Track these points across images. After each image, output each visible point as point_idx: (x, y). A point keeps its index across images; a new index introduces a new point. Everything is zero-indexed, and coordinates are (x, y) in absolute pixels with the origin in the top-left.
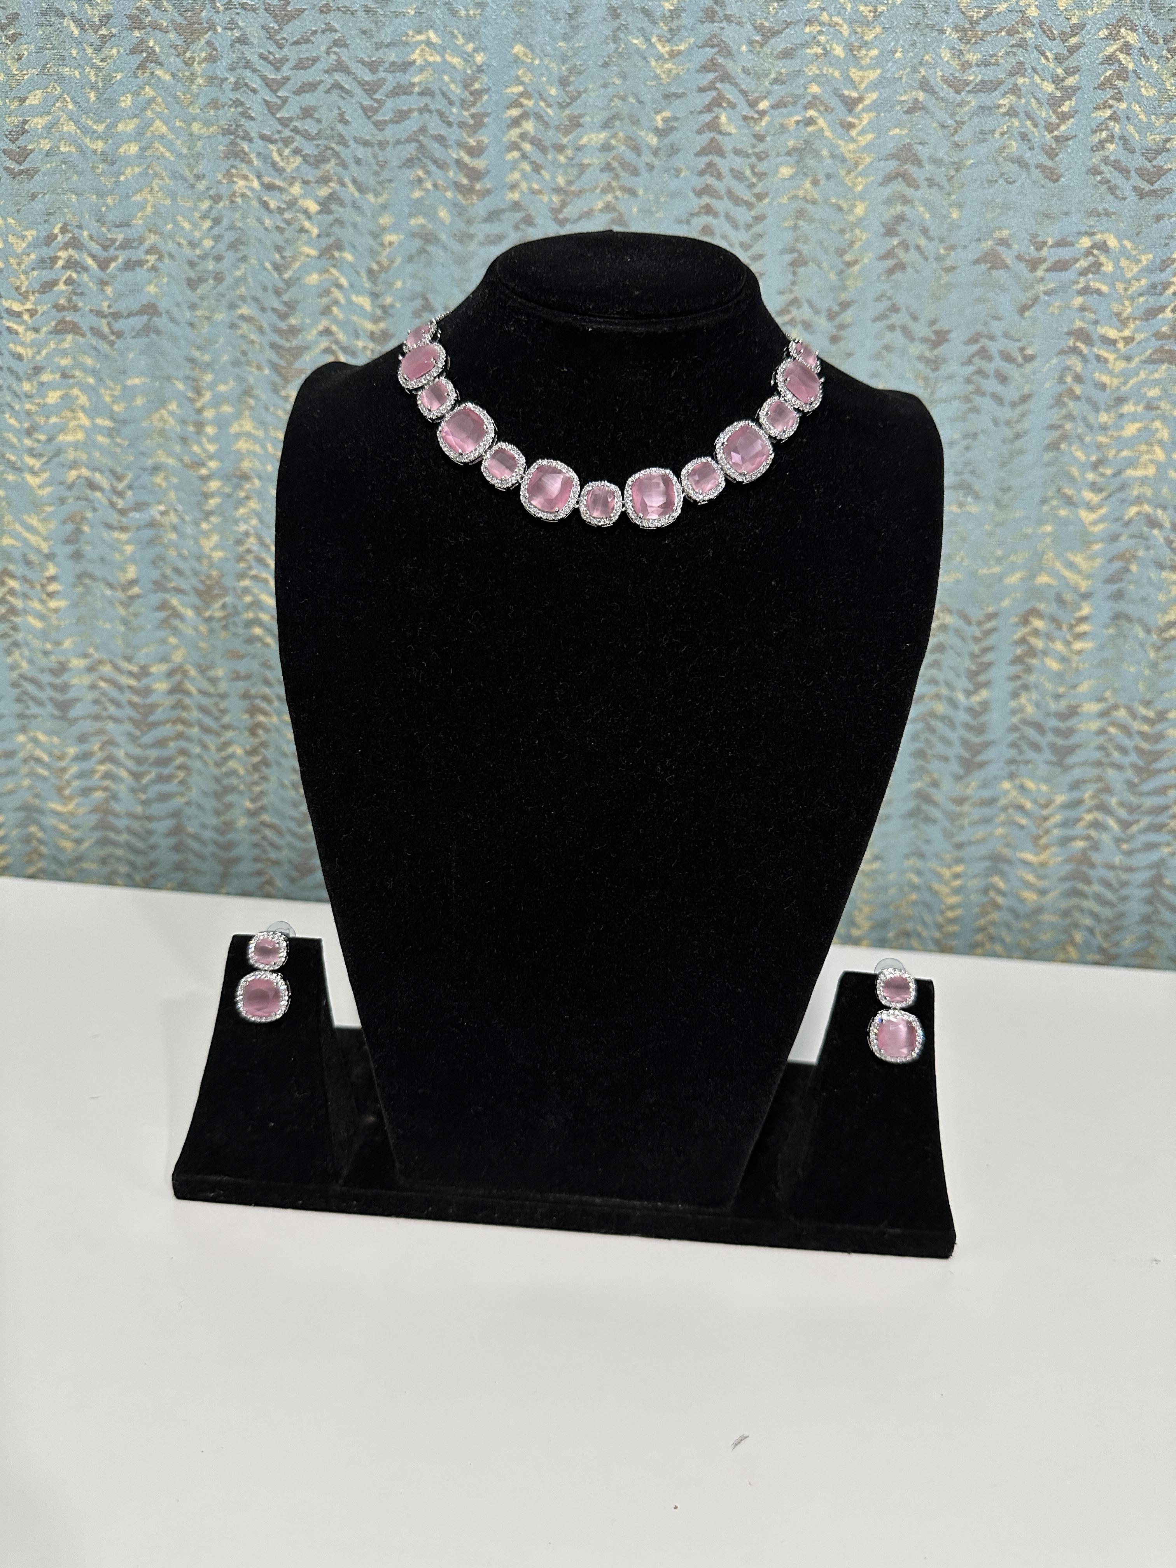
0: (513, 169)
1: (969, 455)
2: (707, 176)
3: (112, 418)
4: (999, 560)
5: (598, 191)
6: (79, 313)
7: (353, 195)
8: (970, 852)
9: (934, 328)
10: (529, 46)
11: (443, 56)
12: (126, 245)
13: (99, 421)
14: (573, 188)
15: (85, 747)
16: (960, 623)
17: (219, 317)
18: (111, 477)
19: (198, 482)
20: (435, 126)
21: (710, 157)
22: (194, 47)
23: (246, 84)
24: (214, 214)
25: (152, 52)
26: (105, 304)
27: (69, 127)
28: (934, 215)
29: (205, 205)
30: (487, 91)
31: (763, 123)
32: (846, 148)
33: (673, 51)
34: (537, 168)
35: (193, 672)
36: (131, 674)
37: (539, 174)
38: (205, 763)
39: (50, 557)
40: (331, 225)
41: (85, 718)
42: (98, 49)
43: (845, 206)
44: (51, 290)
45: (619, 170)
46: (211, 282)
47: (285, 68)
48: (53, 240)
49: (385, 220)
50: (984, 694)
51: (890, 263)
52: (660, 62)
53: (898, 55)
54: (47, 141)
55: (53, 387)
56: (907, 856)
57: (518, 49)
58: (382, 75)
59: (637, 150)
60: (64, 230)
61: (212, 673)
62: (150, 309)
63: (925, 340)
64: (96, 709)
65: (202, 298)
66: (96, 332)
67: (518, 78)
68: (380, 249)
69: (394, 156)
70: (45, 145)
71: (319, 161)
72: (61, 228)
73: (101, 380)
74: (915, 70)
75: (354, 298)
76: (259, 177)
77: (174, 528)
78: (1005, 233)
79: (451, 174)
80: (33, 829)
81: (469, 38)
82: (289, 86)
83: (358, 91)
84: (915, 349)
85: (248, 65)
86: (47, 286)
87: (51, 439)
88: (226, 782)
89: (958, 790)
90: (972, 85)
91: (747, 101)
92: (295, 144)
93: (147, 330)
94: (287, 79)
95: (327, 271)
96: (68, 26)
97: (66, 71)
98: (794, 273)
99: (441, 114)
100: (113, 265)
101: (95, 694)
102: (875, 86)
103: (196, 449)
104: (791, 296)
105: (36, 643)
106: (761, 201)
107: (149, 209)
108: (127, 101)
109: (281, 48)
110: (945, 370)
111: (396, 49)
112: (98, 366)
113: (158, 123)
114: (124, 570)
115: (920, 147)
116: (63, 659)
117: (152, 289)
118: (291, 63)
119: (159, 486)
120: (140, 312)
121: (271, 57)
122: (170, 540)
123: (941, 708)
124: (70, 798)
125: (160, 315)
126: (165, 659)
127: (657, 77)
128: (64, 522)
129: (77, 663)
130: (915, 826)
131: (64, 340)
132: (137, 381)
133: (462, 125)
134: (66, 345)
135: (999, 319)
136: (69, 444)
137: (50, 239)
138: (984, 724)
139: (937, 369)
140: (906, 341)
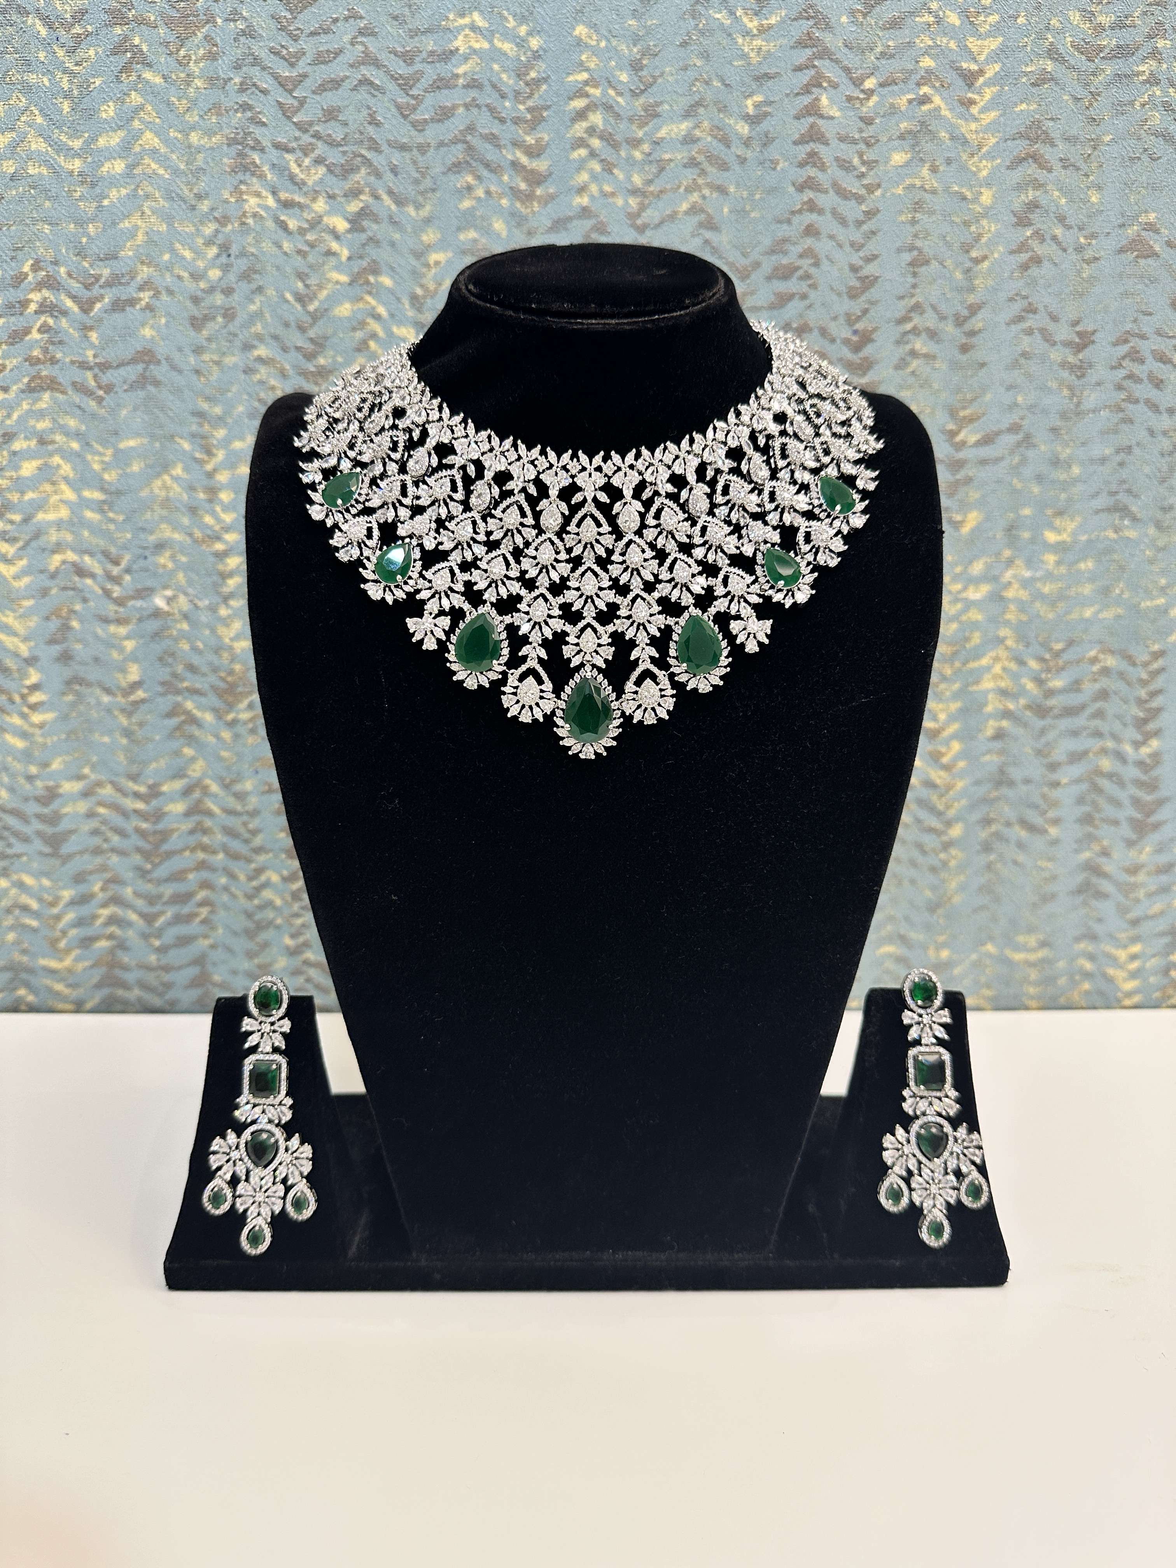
0: (579, 170)
1: (1124, 473)
2: (808, 167)
3: (103, 489)
4: (1163, 590)
5: (682, 190)
6: (57, 367)
7: (390, 209)
8: (1146, 928)
9: (1078, 329)
10: (594, 27)
11: (491, 42)
12: (114, 281)
13: (87, 494)
14: (651, 189)
15: (82, 888)
16: (1124, 666)
17: (230, 360)
18: (103, 559)
19: (212, 559)
20: (485, 124)
21: (812, 144)
22: (188, 44)
23: (254, 85)
24: (220, 239)
25: (137, 51)
26: (90, 353)
27: (38, 145)
28: (1071, 201)
29: (209, 229)
30: (545, 80)
31: (871, 103)
32: (967, 129)
33: (762, 25)
34: (608, 168)
35: (214, 788)
36: (137, 795)
37: (612, 174)
38: (233, 896)
39: (31, 661)
40: (364, 245)
41: (81, 853)
42: (71, 51)
43: (969, 195)
44: (22, 339)
45: (706, 165)
46: (220, 319)
47: (301, 63)
48: (22, 281)
49: (430, 236)
50: (1155, 743)
51: (1024, 257)
52: (748, 39)
53: (1021, 20)
54: (11, 162)
55: (28, 455)
56: (1078, 939)
57: (581, 30)
58: (418, 66)
59: (726, 141)
60: (36, 267)
61: (238, 787)
62: (146, 356)
63: (1067, 344)
64: (97, 841)
65: (209, 340)
66: (81, 388)
67: (581, 64)
68: (424, 270)
69: (436, 162)
70: (9, 167)
71: (347, 170)
72: (32, 265)
73: (88, 444)
74: (1041, 37)
75: (395, 329)
76: (274, 193)
77: (186, 617)
78: (1152, 217)
79: (506, 178)
80: (22, 992)
81: (522, 19)
82: (308, 82)
83: (391, 86)
84: (1056, 355)
85: (256, 61)
86: (17, 336)
87: (26, 520)
88: (257, 917)
89: (1131, 857)
90: (1107, 51)
91: (851, 79)
92: (317, 152)
93: (142, 381)
94: (305, 76)
95: (362, 299)
96: (34, 25)
97: (32, 78)
98: (915, 274)
99: (491, 109)
100: (98, 306)
101: (94, 824)
102: (996, 56)
103: (208, 520)
104: (913, 301)
105: (18, 766)
106: (873, 192)
107: (140, 237)
108: (109, 111)
109: (296, 40)
110: (1093, 376)
111: (435, 36)
112: (84, 428)
113: (148, 135)
114: (124, 671)
115: (1051, 124)
116: (51, 783)
117: (147, 332)
118: (308, 59)
119: (164, 566)
120: (133, 361)
121: (285, 52)
122: (181, 630)
123: (1106, 764)
124: (67, 951)
125: (159, 362)
126: (180, 774)
127: (744, 56)
128: (47, 618)
129: (70, 787)
130: (1085, 904)
131: (40, 399)
132: (132, 443)
133: (517, 121)
134: (42, 405)
135: (1150, 314)
136: (49, 524)
137: (19, 279)
138: (1156, 779)
139: (1083, 376)
140: (1046, 345)
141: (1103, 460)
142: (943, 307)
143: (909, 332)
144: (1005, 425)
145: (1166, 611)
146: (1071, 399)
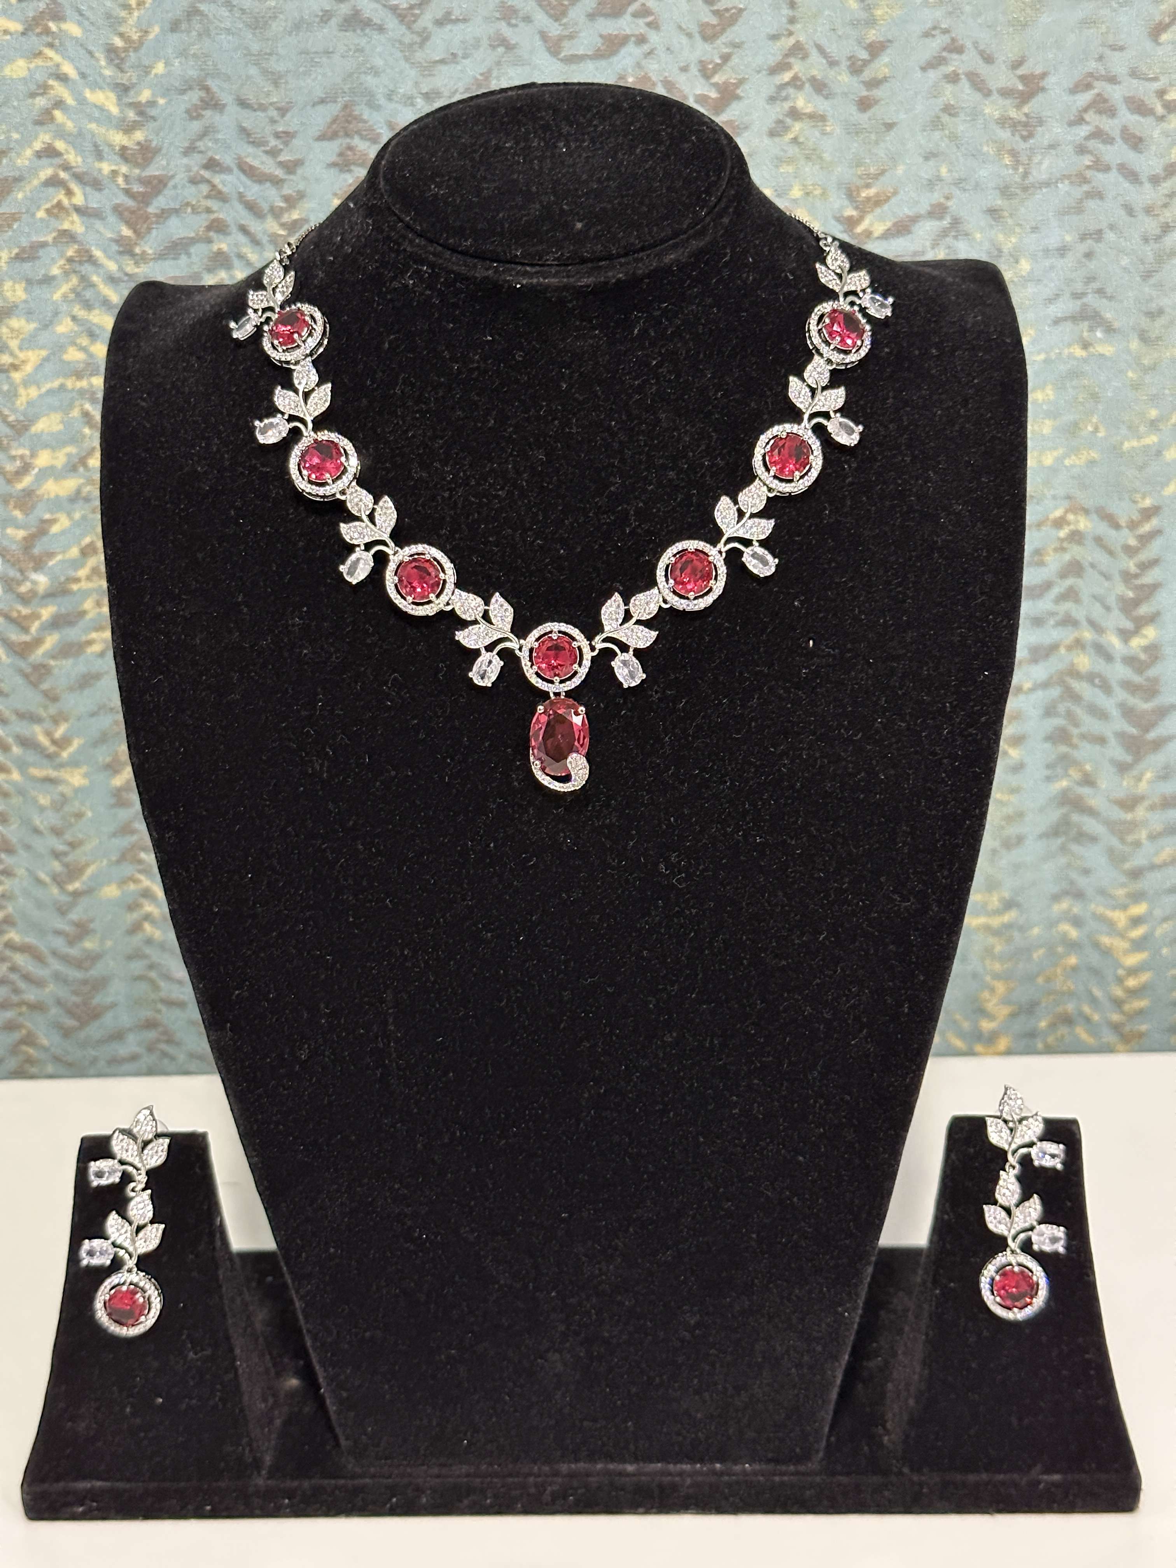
1: (1092, 265)
4: (1153, 425)
8: (1151, 881)
9: (1020, 72)
16: (1103, 528)
50: (1150, 633)
56: (1056, 898)
63: (1005, 93)
68: (123, 14)
75: (88, 94)
84: (992, 109)
89: (1125, 786)
95: (40, 53)
104: (792, 41)
110: (1043, 136)
123: (1084, 662)
130: (1063, 849)
135: (1122, 49)
138: (1155, 681)
139: (1031, 135)
140: (978, 96)
141: (1063, 250)
142: (832, 49)
143: (787, 84)
144: (924, 207)
145: (1159, 453)
146: (1015, 169)
